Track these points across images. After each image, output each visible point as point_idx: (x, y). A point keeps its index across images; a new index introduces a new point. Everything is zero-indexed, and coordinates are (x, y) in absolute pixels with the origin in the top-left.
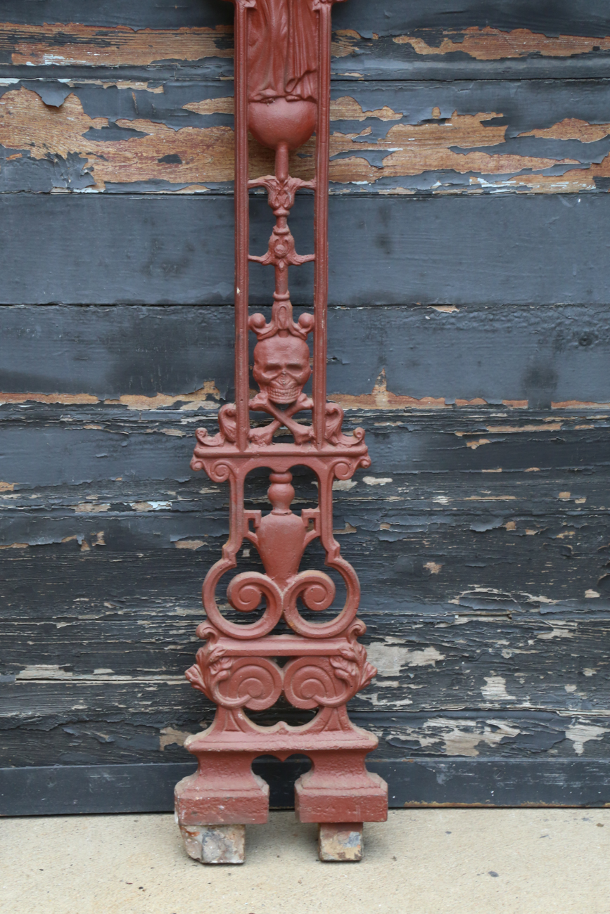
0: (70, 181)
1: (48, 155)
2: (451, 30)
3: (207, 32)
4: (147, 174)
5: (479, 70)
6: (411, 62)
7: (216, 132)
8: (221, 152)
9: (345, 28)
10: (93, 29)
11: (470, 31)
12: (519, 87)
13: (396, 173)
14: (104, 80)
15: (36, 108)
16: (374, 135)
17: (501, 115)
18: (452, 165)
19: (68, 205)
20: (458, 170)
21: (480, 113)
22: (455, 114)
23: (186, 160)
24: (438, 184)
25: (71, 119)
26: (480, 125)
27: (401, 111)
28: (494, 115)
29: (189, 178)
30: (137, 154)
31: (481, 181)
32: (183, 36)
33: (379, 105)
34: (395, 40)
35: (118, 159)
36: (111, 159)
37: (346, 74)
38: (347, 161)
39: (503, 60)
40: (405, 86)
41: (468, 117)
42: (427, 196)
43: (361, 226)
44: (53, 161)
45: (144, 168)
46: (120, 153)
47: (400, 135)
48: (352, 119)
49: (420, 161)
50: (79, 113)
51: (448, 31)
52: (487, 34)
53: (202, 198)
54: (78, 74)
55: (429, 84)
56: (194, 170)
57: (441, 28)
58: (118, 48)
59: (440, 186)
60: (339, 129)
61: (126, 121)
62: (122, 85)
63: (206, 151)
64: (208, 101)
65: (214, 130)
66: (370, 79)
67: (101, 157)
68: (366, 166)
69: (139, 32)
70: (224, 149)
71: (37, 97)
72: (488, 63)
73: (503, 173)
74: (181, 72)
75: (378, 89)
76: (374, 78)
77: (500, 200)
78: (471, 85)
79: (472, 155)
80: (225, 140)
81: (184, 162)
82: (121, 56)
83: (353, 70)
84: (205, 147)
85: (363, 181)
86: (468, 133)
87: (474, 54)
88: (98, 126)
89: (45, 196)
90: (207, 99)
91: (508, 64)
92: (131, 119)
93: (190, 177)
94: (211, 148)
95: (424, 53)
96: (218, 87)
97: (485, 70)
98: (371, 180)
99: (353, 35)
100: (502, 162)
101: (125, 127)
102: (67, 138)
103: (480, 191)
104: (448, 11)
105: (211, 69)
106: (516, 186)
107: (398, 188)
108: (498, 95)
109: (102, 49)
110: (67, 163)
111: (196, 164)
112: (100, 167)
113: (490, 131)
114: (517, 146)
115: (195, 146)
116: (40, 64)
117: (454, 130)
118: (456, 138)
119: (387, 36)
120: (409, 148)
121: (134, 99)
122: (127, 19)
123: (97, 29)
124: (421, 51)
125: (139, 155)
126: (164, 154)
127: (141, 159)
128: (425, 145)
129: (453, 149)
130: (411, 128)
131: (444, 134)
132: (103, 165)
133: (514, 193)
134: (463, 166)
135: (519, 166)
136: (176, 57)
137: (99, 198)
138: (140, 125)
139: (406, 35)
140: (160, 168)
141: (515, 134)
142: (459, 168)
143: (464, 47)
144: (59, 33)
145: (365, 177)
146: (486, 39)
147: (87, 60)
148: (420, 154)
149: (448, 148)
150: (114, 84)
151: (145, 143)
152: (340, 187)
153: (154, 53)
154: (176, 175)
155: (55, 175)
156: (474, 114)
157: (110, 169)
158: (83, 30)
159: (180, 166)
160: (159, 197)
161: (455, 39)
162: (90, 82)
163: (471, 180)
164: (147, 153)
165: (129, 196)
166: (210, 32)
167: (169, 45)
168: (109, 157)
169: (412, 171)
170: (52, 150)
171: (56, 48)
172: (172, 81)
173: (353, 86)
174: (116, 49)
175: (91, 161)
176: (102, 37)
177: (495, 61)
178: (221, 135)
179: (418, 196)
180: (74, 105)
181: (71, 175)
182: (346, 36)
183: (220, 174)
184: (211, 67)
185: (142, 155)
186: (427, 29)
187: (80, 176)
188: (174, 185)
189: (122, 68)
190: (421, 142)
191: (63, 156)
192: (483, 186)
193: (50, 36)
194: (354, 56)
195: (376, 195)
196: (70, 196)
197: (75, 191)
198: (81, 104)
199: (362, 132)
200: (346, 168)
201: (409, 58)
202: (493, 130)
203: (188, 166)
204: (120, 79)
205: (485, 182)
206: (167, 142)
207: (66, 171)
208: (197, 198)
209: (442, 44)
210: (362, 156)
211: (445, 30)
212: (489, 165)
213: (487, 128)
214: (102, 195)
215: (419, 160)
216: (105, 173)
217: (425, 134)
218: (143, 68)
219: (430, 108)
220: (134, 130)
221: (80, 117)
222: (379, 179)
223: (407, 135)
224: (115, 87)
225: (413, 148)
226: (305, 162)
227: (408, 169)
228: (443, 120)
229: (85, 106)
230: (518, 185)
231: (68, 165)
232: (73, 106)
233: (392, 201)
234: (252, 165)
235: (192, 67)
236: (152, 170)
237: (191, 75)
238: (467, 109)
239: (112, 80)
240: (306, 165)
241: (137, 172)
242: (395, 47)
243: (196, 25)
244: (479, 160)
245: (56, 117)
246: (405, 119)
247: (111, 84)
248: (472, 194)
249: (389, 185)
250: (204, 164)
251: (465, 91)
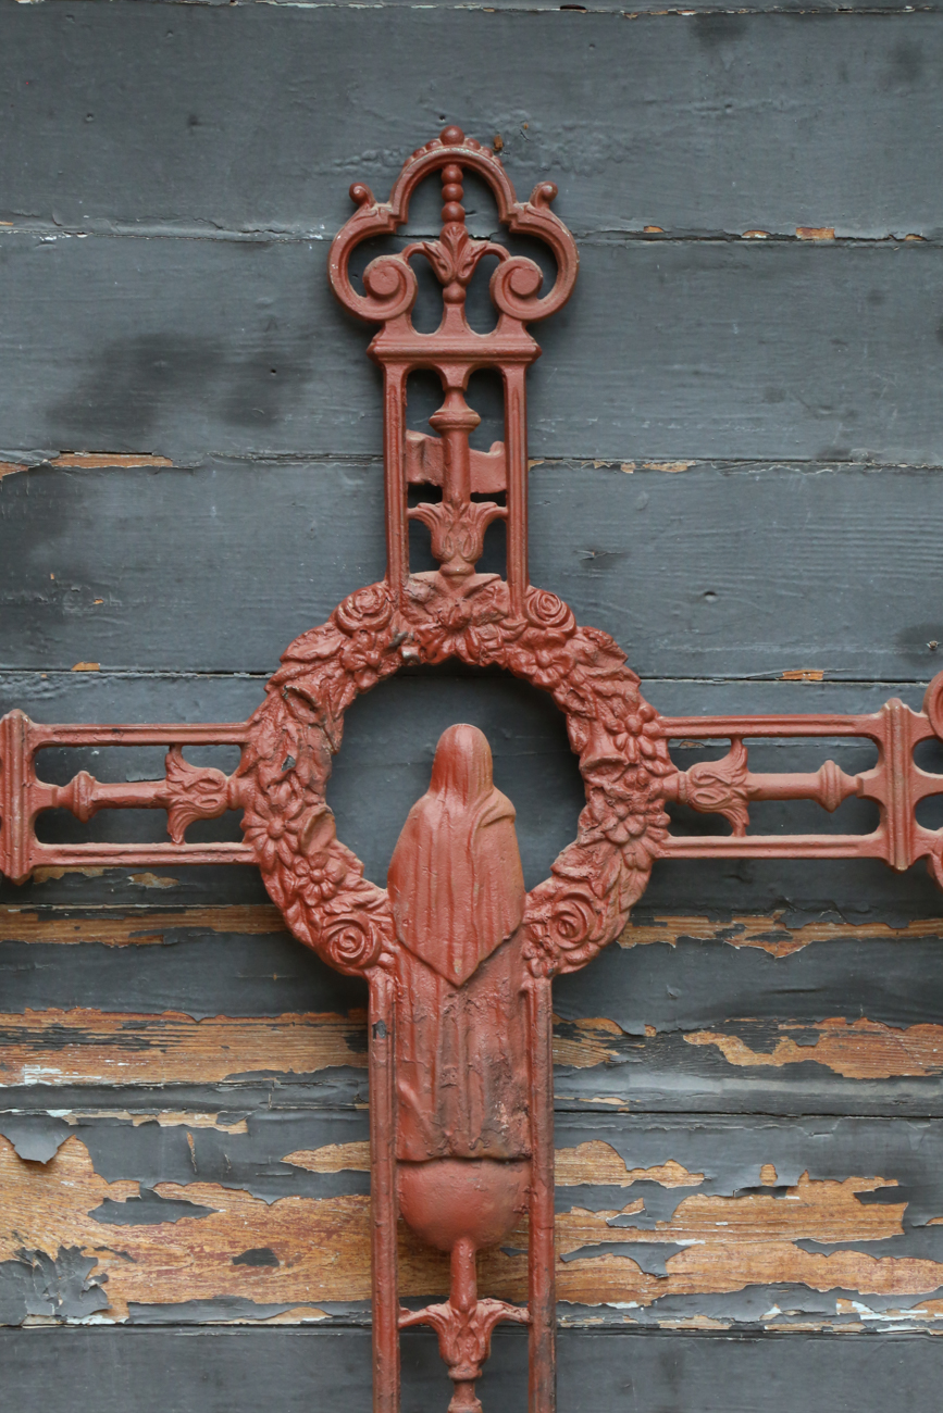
0: (61, 1302)
1: (22, 1253)
2: (794, 1023)
3: (333, 1021)
4: (210, 1287)
5: (848, 1097)
6: (719, 1079)
7: (345, 1205)
8: (354, 1244)
9: (593, 1016)
10: (119, 1017)
11: (828, 1025)
12: (926, 1131)
13: (692, 1287)
14: (135, 1112)
15: (4, 1165)
16: (649, 1215)
17: (895, 1183)
18: (802, 1276)
19: (55, 1349)
20: (814, 1284)
21: (852, 1179)
22: (805, 1178)
23: (287, 1259)
24: (776, 1311)
25: (69, 1183)
26: (851, 1199)
27: (701, 1171)
28: (880, 1182)
29: (291, 1294)
30: (192, 1248)
31: (859, 1307)
32: (286, 1028)
33: (657, 1158)
34: (688, 1039)
35: (157, 1257)
36: (142, 1259)
37: (596, 1100)
38: (597, 1262)
39: (894, 1079)
40: (708, 1124)
41: (829, 1184)
42: (753, 1334)
43: (625, 1389)
44: (29, 1264)
45: (206, 1274)
46: (161, 1247)
47: (699, 1216)
48: (607, 1183)
49: (739, 1267)
50: (85, 1173)
51: (789, 1024)
52: (863, 1032)
53: (315, 1332)
54: (86, 1099)
55: (754, 1121)
56: (301, 1279)
57: (775, 1018)
58: (163, 1051)
59: (780, 1315)
60: (582, 1201)
61: (174, 1186)
62: (168, 1120)
63: (325, 1242)
64: (331, 1147)
65: (342, 1201)
66: (640, 1108)
67: (124, 1254)
68: (634, 1273)
69: (203, 1022)
70: (360, 1237)
71: (7, 1144)
72: (867, 1086)
73: (902, 1293)
74: (281, 1095)
75: (657, 1129)
76: (649, 1108)
77: (898, 1347)
78: (835, 1125)
79: (839, 1257)
80: (363, 1222)
81: (282, 1263)
82: (168, 1065)
83: (610, 1092)
84: (323, 1235)
85: (628, 1301)
86: (832, 1215)
87: (839, 1066)
88: (120, 1197)
89: (11, 1332)
90: (329, 1144)
91: (904, 1088)
92: (184, 1182)
93: (291, 1292)
94: (335, 1237)
95: (743, 1063)
96: (351, 1122)
97: (860, 1097)
98: (643, 1301)
99: (607, 1029)
100: (899, 1273)
101: (172, 1197)
102: (59, 1221)
103: (858, 1328)
104: (786, 987)
105: (337, 1088)
106: (927, 1320)
107: (696, 1317)
108: (887, 1146)
109: (133, 1055)
110: (57, 1267)
111: (305, 1266)
112: (121, 1275)
113: (873, 1211)
114: (928, 1242)
115: (307, 1232)
116: (16, 1084)
117: (804, 1208)
118: (808, 1223)
119: (673, 1032)
120: (717, 1240)
121: (191, 1145)
122: (182, 999)
123: (125, 1019)
124: (737, 1059)
125: (197, 1250)
126: (244, 1247)
127: (199, 1258)
128: (747, 1235)
129: (803, 1244)
130: (722, 1203)
131: (785, 1216)
132: (127, 1270)
133: (925, 1333)
134: (822, 1277)
135: (932, 1282)
136: (273, 1067)
137: (116, 1334)
138: (201, 1193)
139: (708, 1029)
140: (237, 1274)
141: (923, 1220)
142: (815, 1280)
143: (819, 1053)
144: (54, 1027)
145: (632, 1294)
146: (860, 1040)
147: (104, 1074)
148: (738, 1253)
149: (794, 1243)
150: (154, 1118)
151: (209, 1226)
152: (585, 1312)
153: (230, 1061)
154: (267, 1288)
155: (33, 1291)
156: (840, 1179)
157: (140, 1277)
158: (99, 1021)
159: (274, 1270)
160: (232, 1332)
161: (803, 1038)
162: (109, 1114)
163: (839, 1306)
164: (211, 1246)
165: (175, 1330)
166: (338, 1021)
167: (260, 1045)
168: (138, 1255)
169: (723, 1285)
170: (30, 1244)
171: (47, 1054)
172: (263, 1111)
173: (609, 1122)
174: (160, 1053)
175: (104, 1262)
176: (134, 1032)
177: (879, 1081)
178: (354, 1212)
179: (736, 1334)
180: (76, 1157)
181: (64, 1291)
182: (595, 1030)
183: (349, 1287)
184: (338, 1084)
185: (202, 1250)
186: (747, 1020)
187: (81, 1292)
188: (262, 1307)
189: (169, 1088)
190: (740, 1228)
191: (50, 1255)
192: (863, 1318)
193: (38, 1032)
194: (610, 1067)
195: (654, 1329)
196: (61, 1331)
197: (70, 1321)
198: (90, 1156)
199: (627, 1209)
200: (596, 1276)
201: (716, 1072)
202: (879, 1210)
203: (290, 1271)
204: (166, 1107)
205: (867, 1310)
206: (251, 1224)
207: (54, 1284)
208: (306, 1332)
209: (778, 1048)
210: (626, 1254)
211: (782, 1022)
212: (874, 1277)
213: (868, 1207)
214: (123, 1329)
215: (737, 1264)
216: (128, 1286)
217: (748, 1213)
218: (210, 1088)
219: (757, 1165)
220: (188, 1203)
221: (87, 1180)
222: (659, 1299)
223: (713, 1215)
224: (156, 1123)
225: (724, 1241)
226: (517, 1264)
227: (715, 1280)
228: (782, 1190)
229: (97, 1160)
230: (933, 1319)
231: (59, 1272)
232: (74, 1159)
233: (684, 1343)
234: (414, 1268)
235: (303, 1085)
236: (221, 1279)
237: (300, 1099)
238: (827, 1169)
239: (150, 1110)
240: (516, 1270)
241: (191, 1284)
242: (688, 1051)
243: (311, 1010)
244: (854, 1267)
245: (39, 1180)
246: (708, 1186)
247: (147, 1118)
248: (842, 1333)
249: (680, 1311)
250: (322, 1268)
251: (824, 1136)
